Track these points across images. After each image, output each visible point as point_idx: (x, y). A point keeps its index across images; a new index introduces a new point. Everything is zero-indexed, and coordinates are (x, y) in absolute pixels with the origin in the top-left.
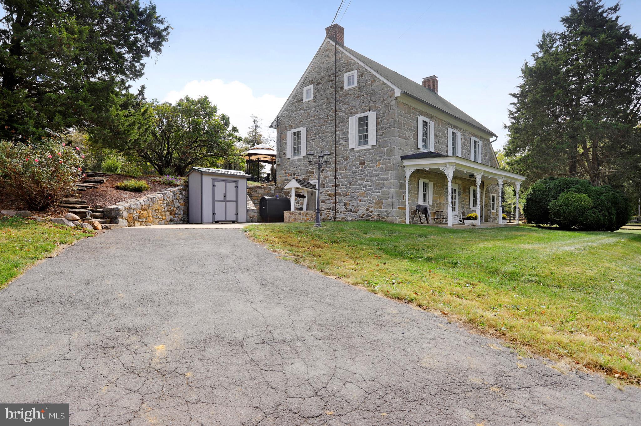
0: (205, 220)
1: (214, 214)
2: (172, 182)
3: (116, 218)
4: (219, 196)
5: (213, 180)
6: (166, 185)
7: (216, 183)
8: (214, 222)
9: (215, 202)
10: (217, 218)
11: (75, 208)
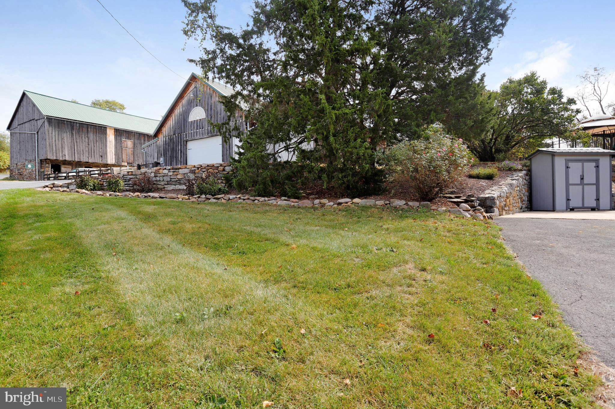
0: (558, 207)
1: (568, 200)
2: (512, 168)
3: (492, 207)
4: (575, 178)
5: (567, 161)
6: (507, 170)
7: (570, 164)
8: (569, 210)
9: (570, 186)
10: (572, 204)
11: (451, 198)
